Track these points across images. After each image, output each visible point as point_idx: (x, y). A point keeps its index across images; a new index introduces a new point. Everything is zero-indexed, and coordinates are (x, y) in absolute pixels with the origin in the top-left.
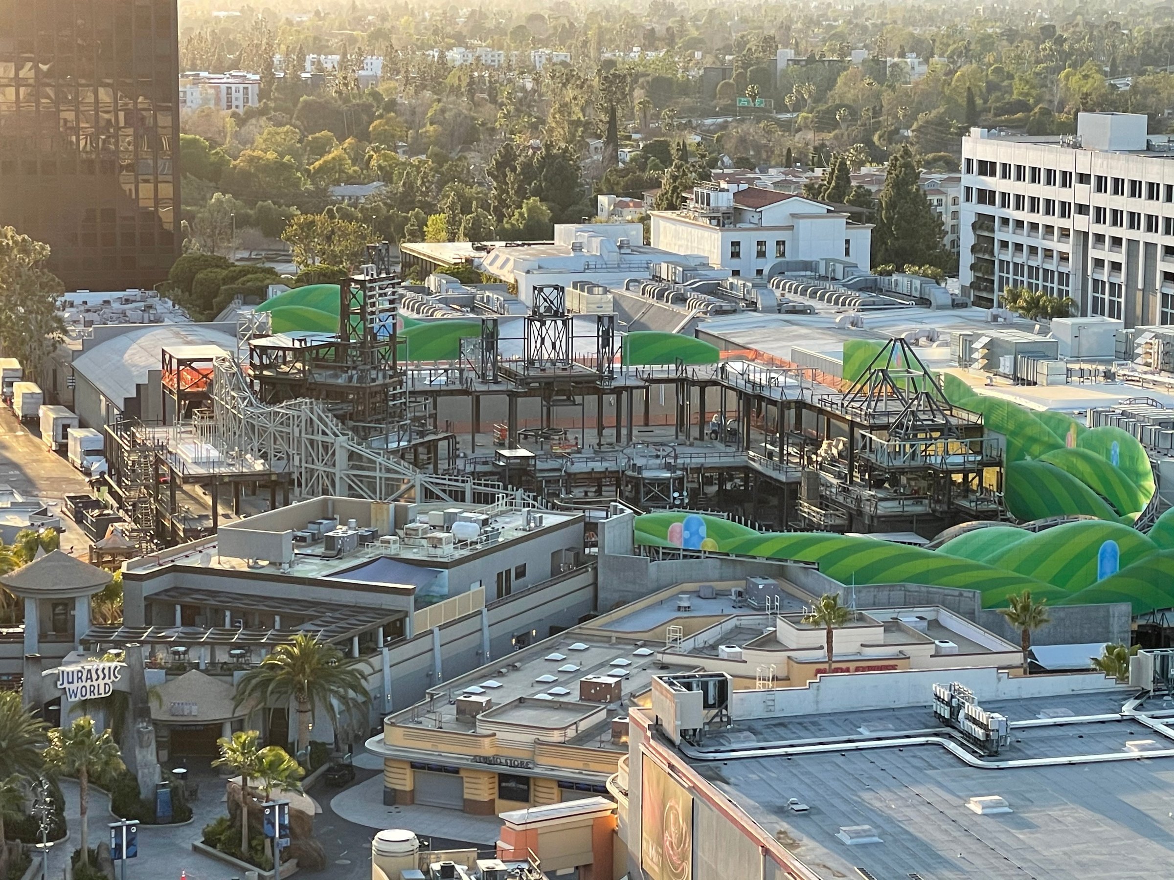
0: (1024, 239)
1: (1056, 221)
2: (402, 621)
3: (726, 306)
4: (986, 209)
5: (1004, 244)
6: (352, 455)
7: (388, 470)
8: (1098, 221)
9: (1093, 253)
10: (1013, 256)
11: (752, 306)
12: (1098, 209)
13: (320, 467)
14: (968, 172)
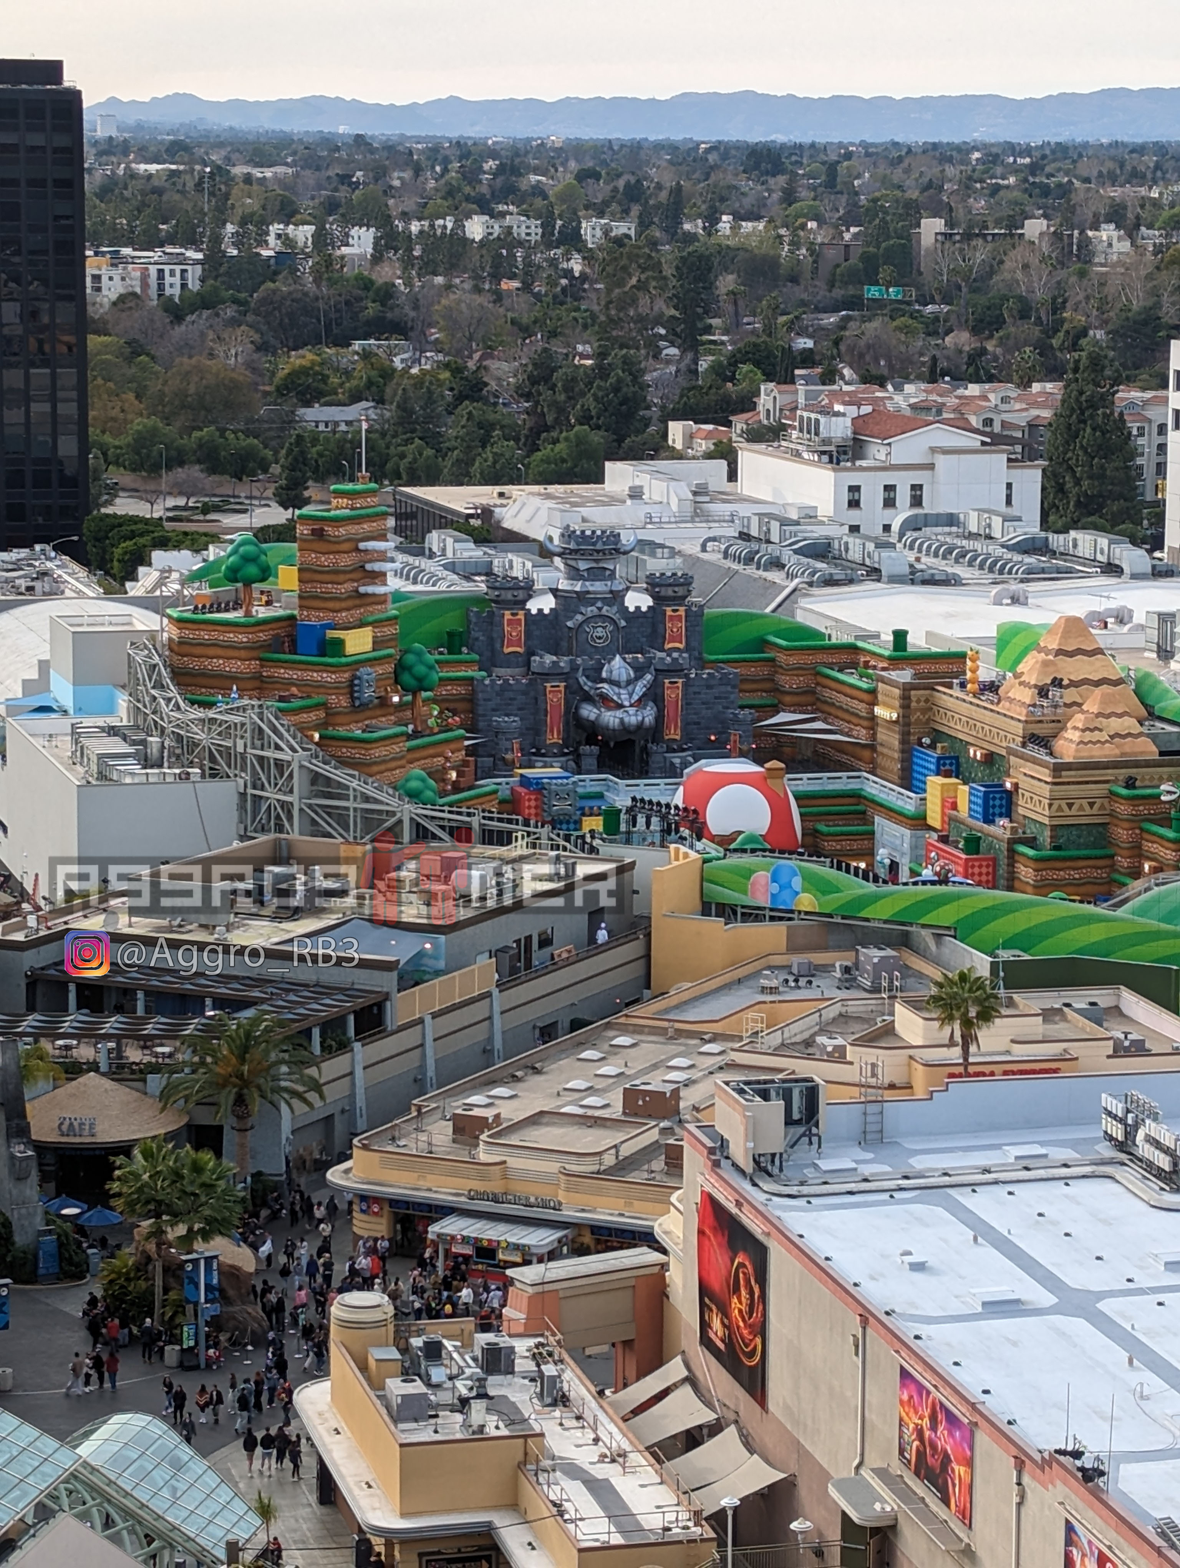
2: (380, 1006)
3: (838, 573)
6: (316, 778)
7: (367, 799)
11: (874, 573)
13: (271, 794)
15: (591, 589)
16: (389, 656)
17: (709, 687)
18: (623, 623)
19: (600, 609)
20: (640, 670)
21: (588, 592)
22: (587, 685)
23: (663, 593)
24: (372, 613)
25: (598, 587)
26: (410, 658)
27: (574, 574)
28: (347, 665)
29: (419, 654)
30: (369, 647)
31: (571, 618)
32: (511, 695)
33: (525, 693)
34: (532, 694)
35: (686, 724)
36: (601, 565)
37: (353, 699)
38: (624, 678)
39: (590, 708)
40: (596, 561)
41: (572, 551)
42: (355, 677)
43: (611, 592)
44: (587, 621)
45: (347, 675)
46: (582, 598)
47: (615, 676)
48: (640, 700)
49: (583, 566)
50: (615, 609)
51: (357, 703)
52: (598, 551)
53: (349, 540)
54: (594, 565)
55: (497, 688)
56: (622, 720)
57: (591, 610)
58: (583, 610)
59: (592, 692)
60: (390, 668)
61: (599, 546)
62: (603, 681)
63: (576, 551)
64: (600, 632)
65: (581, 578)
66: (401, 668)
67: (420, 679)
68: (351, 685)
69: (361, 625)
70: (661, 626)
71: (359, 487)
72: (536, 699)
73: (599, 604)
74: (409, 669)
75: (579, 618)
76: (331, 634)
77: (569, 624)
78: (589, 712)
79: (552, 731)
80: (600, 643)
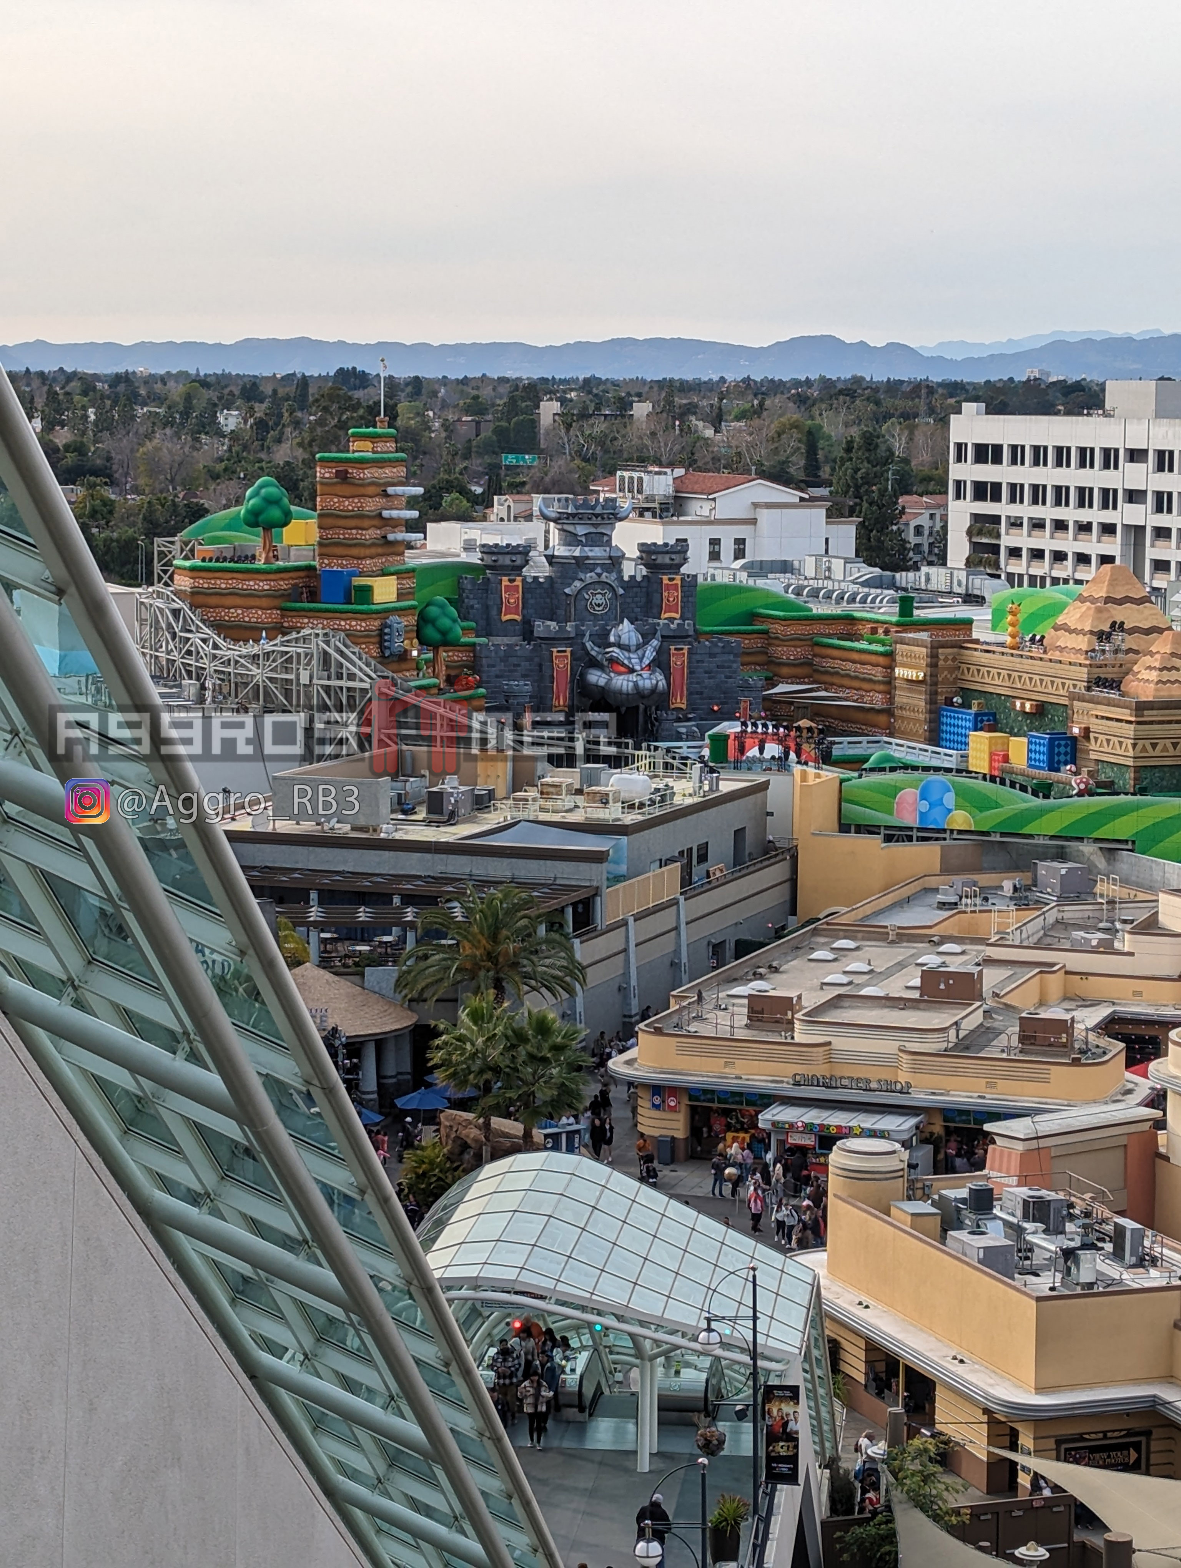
0: (1046, 542)
1: (1096, 515)
4: (987, 508)
5: (1015, 552)
8: (1159, 509)
9: (1153, 552)
10: (1028, 566)
12: (1159, 495)
14: (959, 460)
15: (590, 554)
16: (413, 608)
17: (712, 655)
18: (621, 591)
19: (599, 575)
20: (647, 637)
21: (588, 558)
22: (594, 651)
23: (659, 561)
24: (392, 563)
25: (596, 552)
26: (433, 611)
27: (570, 539)
28: (378, 612)
29: (442, 606)
30: (393, 597)
31: (569, 585)
32: (514, 660)
33: (529, 659)
34: (537, 660)
35: (690, 693)
36: (600, 530)
37: (382, 648)
38: (634, 642)
39: (599, 673)
40: (595, 525)
41: (569, 516)
42: (385, 626)
43: (610, 558)
44: (585, 588)
45: (377, 623)
46: (581, 563)
47: (624, 640)
48: (649, 665)
49: (581, 530)
50: (614, 576)
51: (387, 653)
52: (597, 516)
53: (373, 484)
54: (593, 530)
55: (502, 654)
56: (636, 684)
57: (590, 577)
58: (582, 576)
59: (599, 658)
60: (413, 620)
61: (598, 510)
62: (610, 645)
63: (574, 515)
64: (599, 599)
65: (579, 543)
66: (424, 619)
67: (444, 633)
68: (381, 634)
69: (384, 574)
70: (656, 596)
71: (379, 430)
72: (540, 665)
73: (599, 570)
74: (433, 622)
75: (578, 584)
76: (358, 581)
77: (567, 591)
78: (596, 677)
79: (558, 698)
80: (599, 611)
